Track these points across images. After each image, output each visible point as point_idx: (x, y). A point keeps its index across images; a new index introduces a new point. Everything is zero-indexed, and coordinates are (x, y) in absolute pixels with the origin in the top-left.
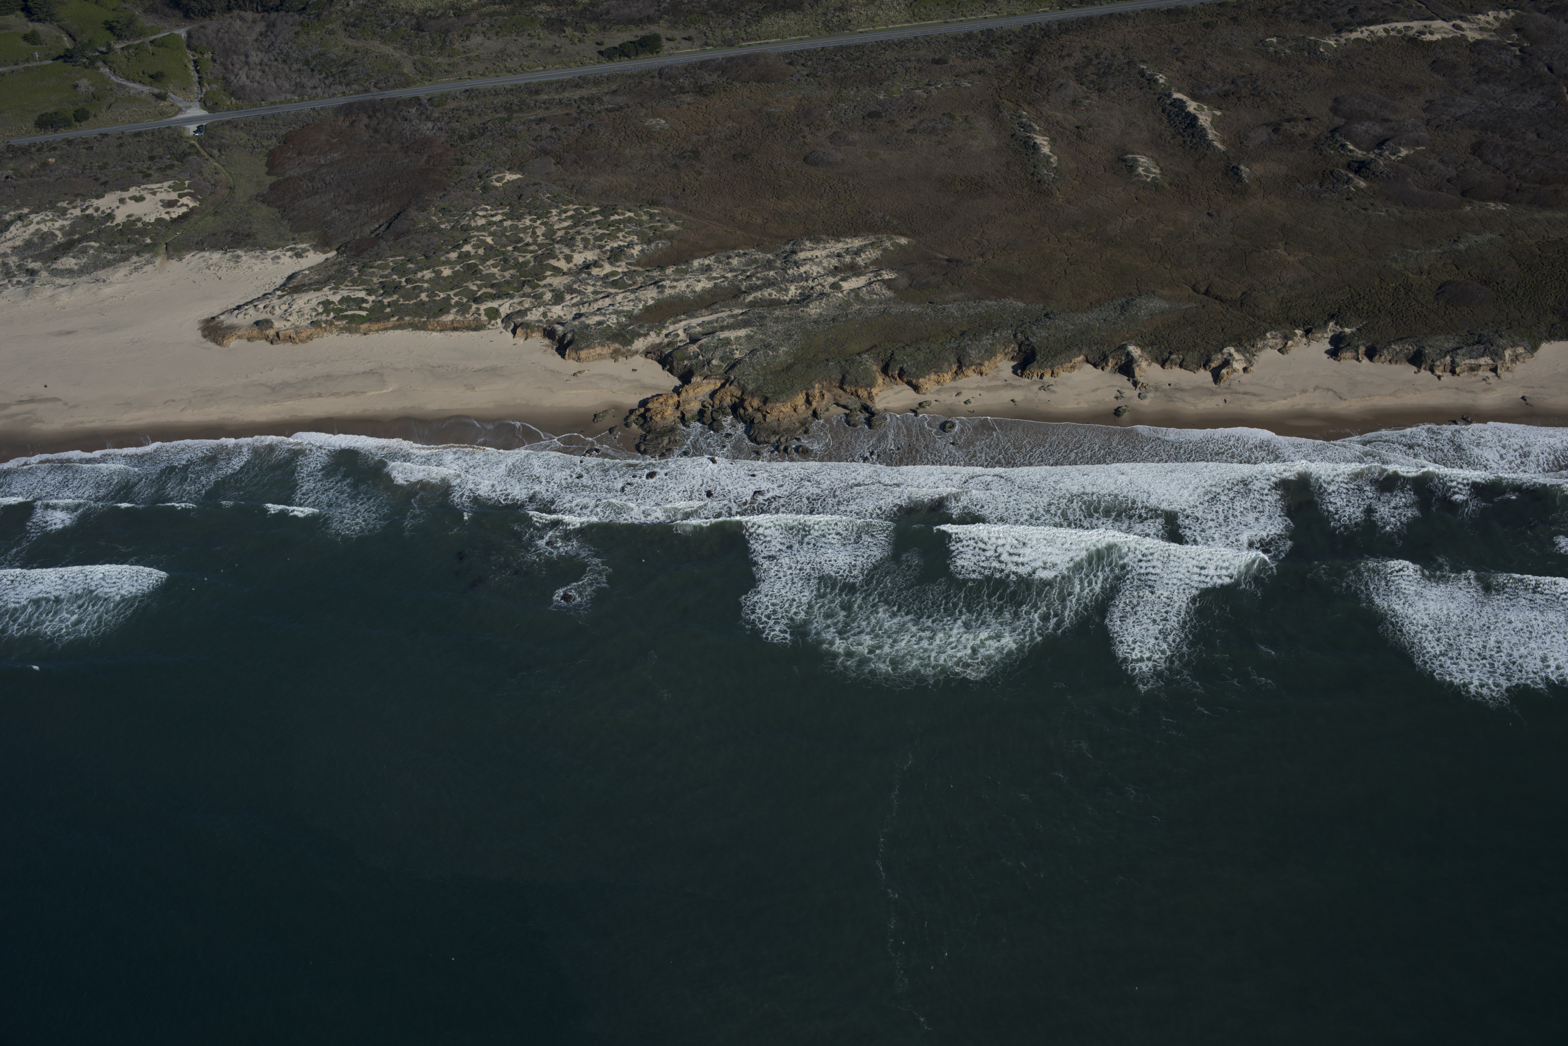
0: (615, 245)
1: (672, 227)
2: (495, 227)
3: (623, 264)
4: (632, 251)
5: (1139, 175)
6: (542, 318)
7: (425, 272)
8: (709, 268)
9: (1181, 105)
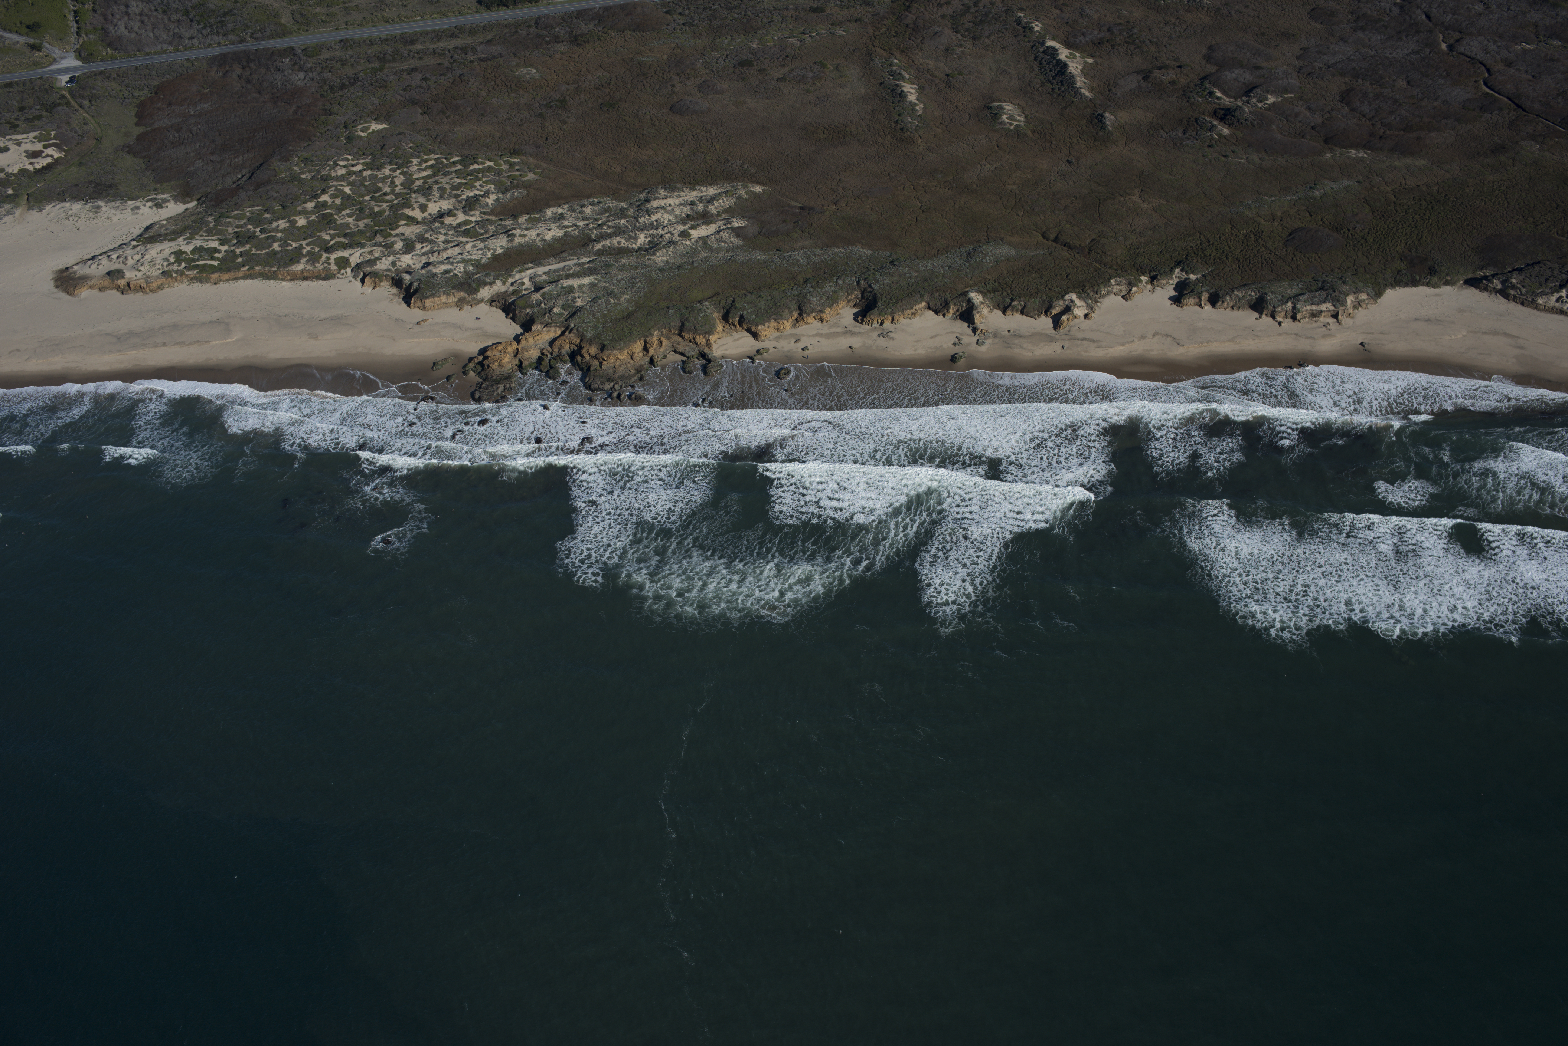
0: (471, 194)
1: (531, 176)
2: (354, 177)
3: (477, 213)
4: (487, 200)
5: (1003, 123)
6: (391, 267)
7: (280, 222)
8: (562, 217)
9: (1053, 52)
